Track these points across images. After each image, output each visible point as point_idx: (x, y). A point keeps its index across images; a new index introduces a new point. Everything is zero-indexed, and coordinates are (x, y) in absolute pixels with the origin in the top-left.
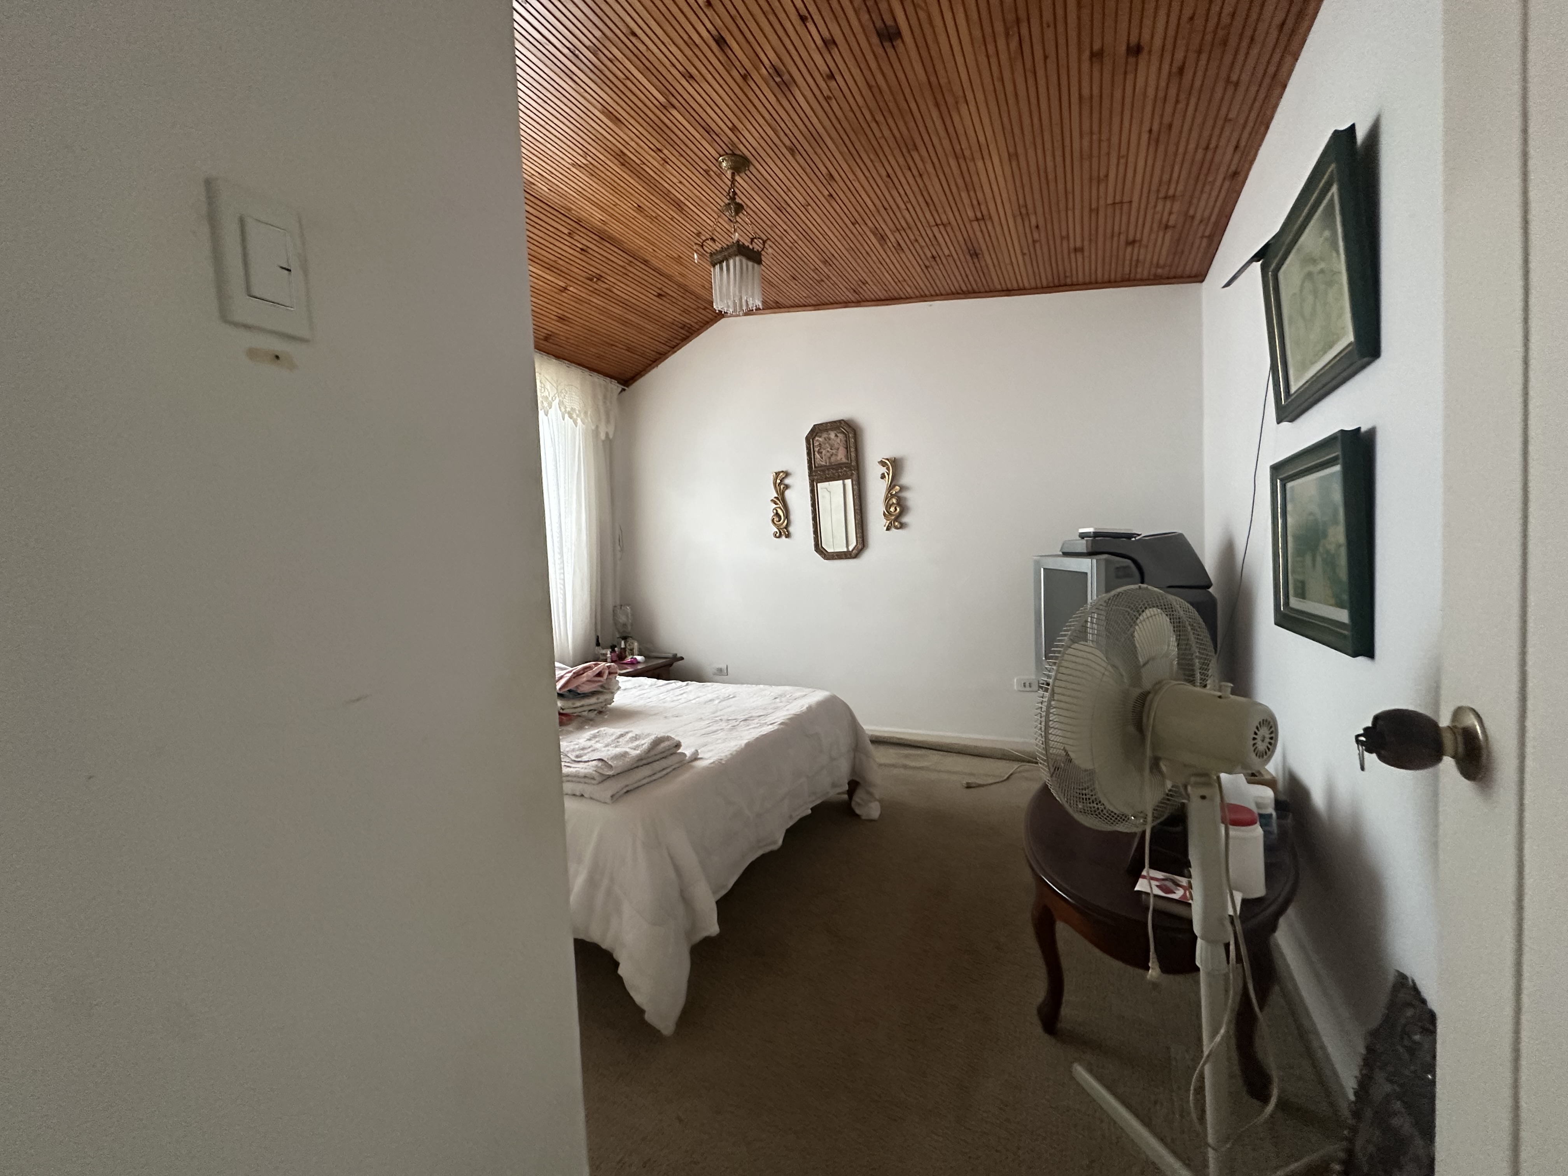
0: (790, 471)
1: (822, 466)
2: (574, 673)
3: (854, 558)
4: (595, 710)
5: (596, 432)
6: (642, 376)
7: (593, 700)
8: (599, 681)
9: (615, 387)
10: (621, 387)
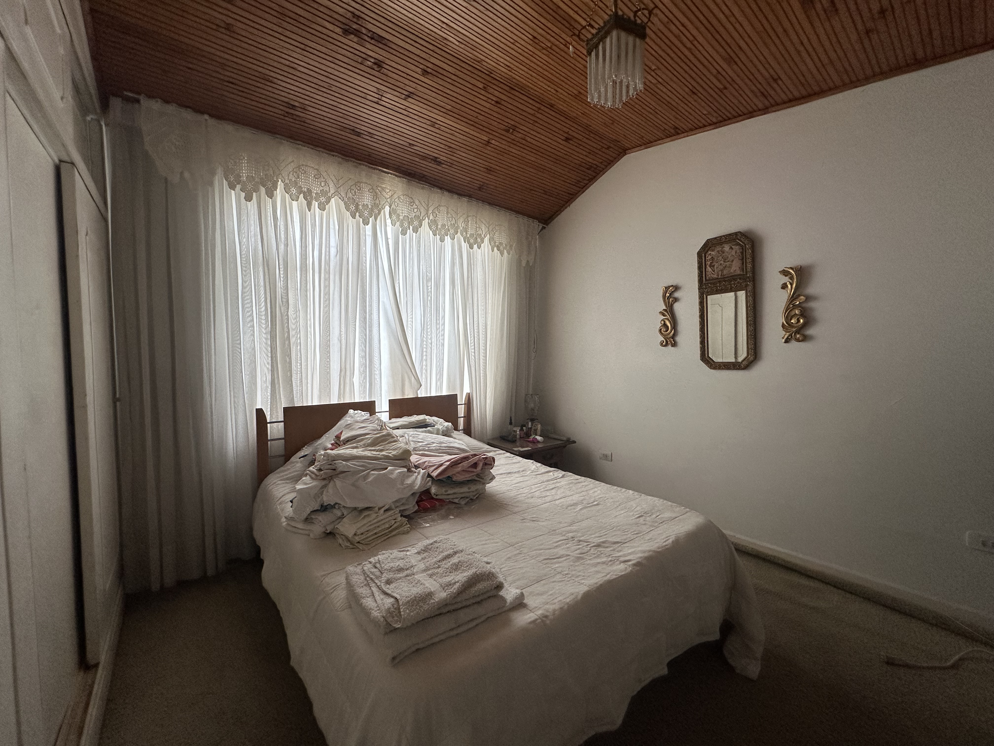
0: (680, 284)
1: (713, 279)
2: (452, 462)
3: (743, 369)
4: (467, 498)
5: (519, 261)
6: (558, 215)
7: (465, 489)
8: (473, 472)
9: (536, 225)
10: (541, 225)
